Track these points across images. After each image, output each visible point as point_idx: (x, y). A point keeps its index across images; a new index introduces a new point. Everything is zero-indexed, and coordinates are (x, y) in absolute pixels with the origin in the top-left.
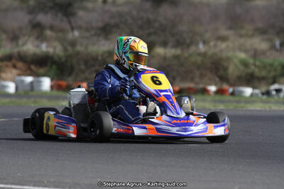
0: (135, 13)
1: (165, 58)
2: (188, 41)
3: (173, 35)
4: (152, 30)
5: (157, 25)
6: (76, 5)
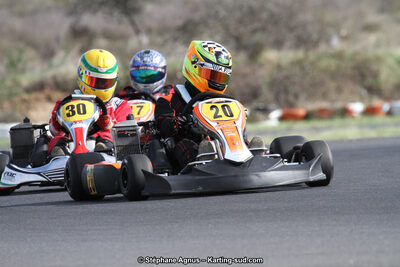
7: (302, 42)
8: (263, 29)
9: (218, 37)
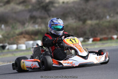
0: (76, 6)
1: (92, 25)
2: (102, 16)
3: (95, 14)
4: (85, 13)
5: (87, 10)
6: (50, 6)
7: (98, 18)
8: (87, 15)
9: (73, 17)
